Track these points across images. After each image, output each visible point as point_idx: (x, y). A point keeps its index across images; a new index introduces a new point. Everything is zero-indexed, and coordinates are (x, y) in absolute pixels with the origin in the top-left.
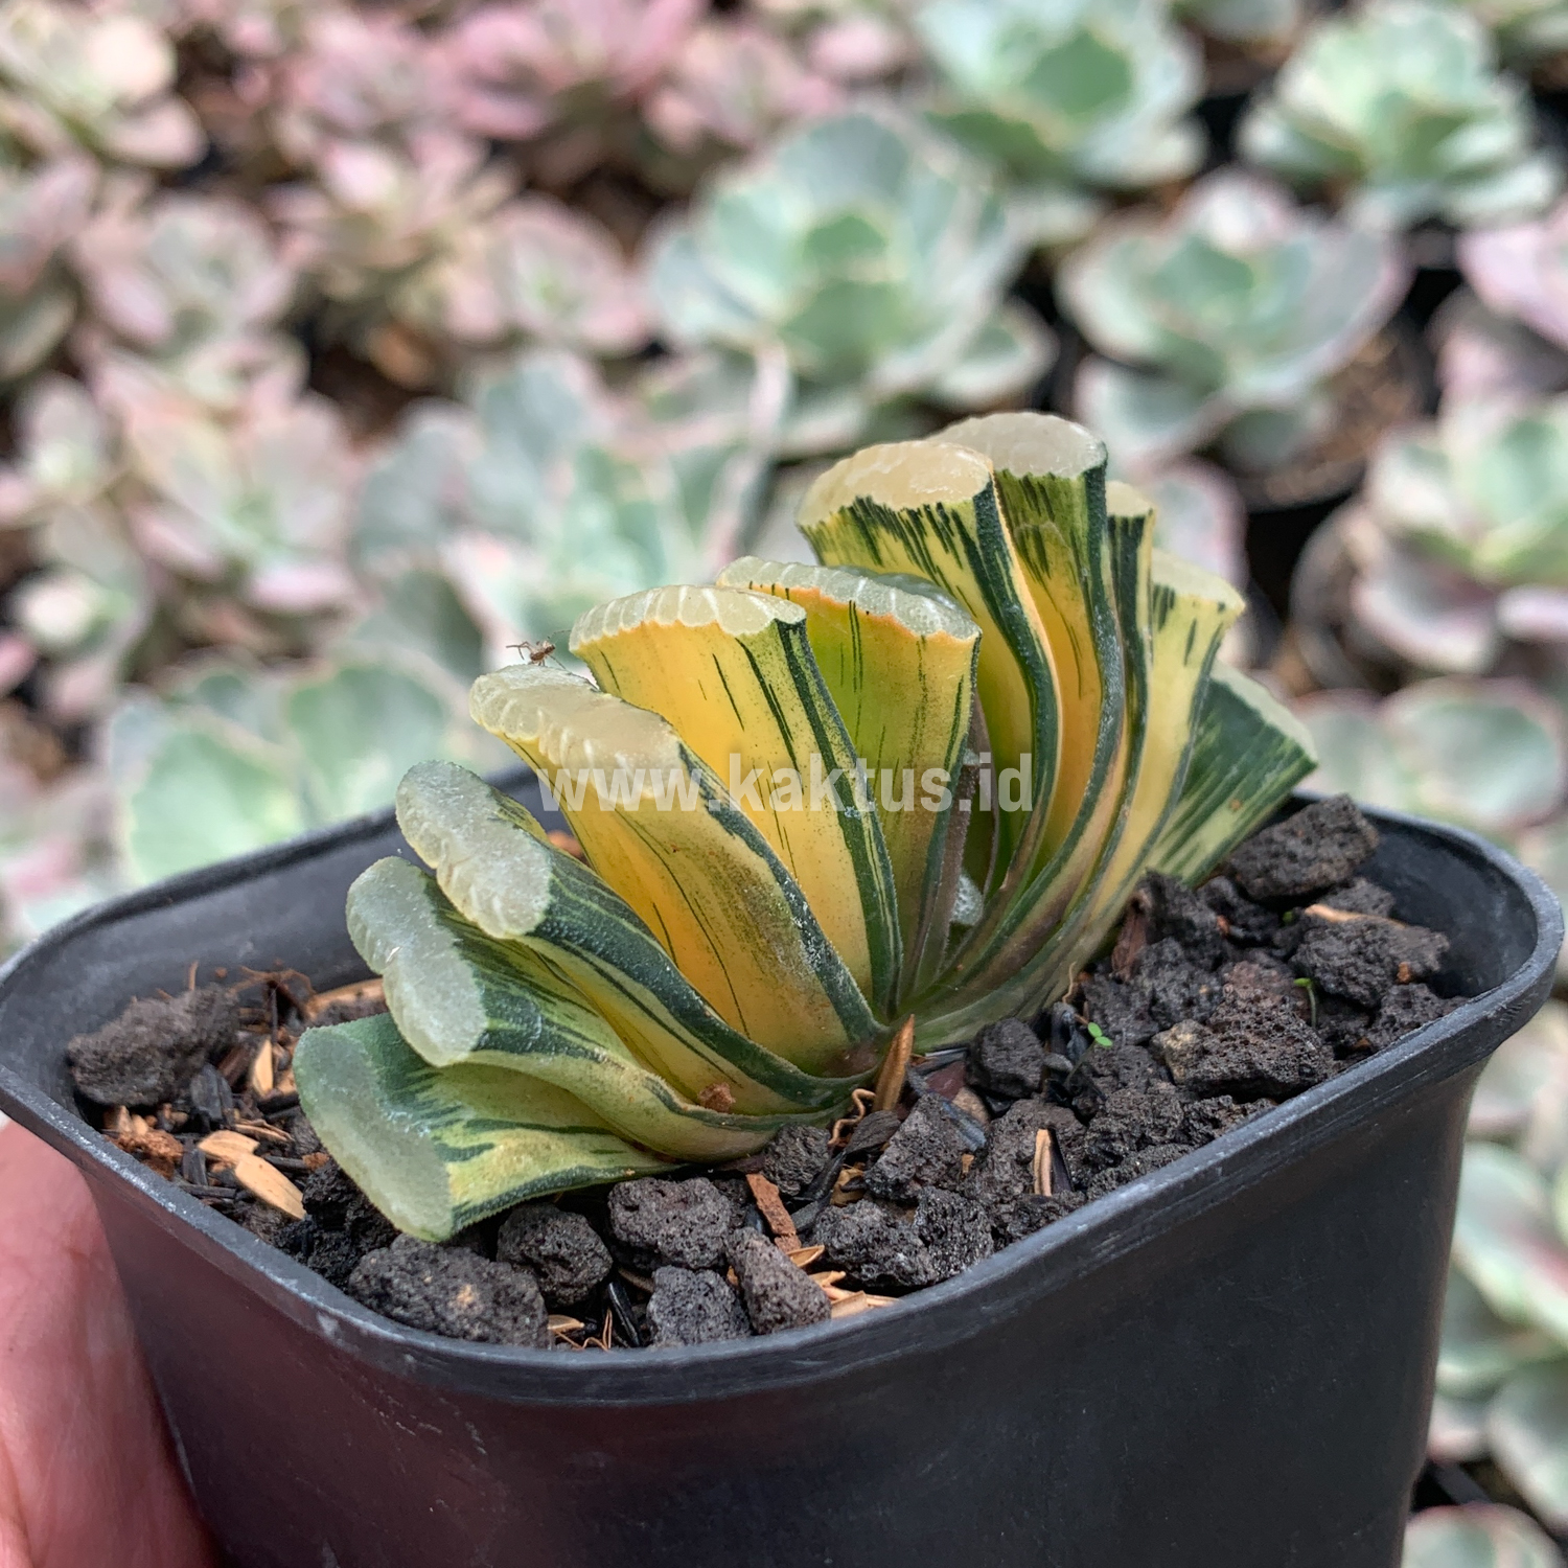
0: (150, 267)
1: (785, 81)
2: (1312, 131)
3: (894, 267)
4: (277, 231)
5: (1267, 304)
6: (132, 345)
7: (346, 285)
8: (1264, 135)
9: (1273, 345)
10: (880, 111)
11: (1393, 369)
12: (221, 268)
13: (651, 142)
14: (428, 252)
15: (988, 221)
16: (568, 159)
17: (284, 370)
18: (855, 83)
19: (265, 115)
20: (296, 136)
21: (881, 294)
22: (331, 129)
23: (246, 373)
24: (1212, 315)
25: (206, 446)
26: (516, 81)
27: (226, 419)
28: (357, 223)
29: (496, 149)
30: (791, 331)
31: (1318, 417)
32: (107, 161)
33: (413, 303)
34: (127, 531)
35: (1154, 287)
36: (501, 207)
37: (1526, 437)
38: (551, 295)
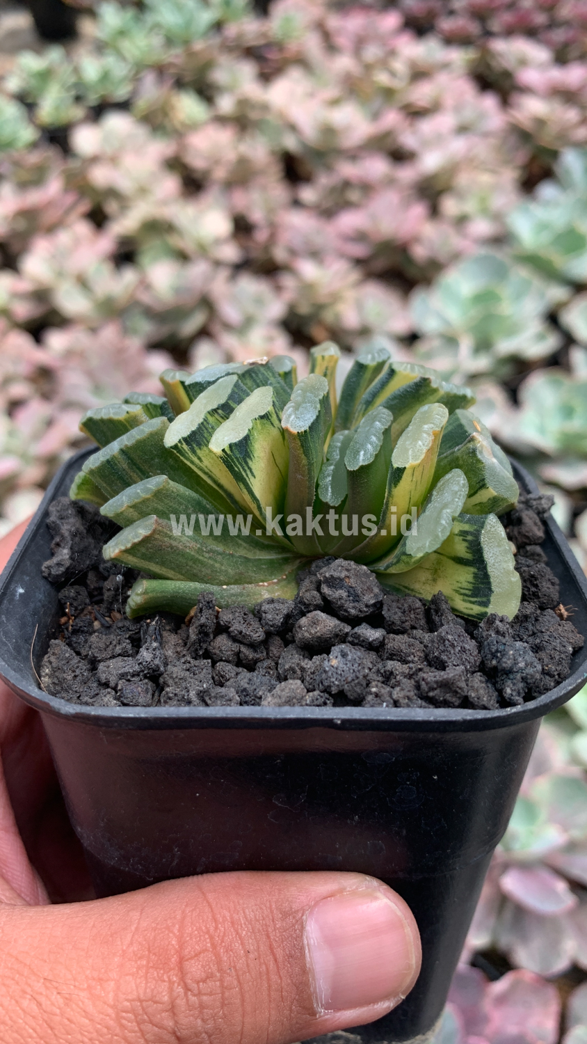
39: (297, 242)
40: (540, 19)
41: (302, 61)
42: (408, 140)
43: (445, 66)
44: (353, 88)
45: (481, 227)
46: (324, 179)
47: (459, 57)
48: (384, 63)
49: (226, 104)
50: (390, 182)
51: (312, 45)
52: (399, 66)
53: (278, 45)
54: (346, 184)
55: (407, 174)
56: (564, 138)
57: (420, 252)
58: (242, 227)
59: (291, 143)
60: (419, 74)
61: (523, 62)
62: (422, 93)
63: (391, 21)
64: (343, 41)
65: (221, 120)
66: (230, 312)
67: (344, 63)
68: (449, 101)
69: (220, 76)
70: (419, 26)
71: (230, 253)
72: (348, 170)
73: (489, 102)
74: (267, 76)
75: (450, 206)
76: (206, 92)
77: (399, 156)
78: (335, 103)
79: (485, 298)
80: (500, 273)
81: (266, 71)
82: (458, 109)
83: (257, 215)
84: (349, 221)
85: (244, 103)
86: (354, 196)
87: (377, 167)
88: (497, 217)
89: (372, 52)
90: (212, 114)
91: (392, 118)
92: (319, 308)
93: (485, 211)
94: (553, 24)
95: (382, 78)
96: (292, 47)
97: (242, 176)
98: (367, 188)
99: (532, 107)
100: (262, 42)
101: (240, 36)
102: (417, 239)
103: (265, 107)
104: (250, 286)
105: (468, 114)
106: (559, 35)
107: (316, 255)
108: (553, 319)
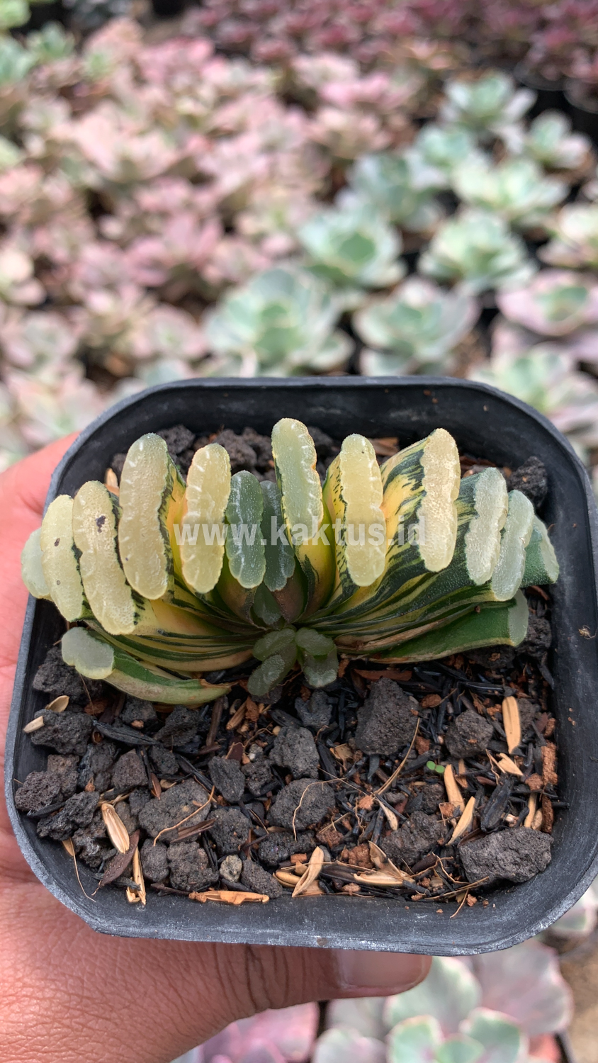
0: (25, 338)
1: (253, 258)
2: (445, 261)
3: (292, 320)
4: (71, 324)
5: (428, 324)
6: (20, 368)
7: (97, 342)
8: (428, 264)
9: (432, 338)
10: (287, 267)
11: (477, 344)
12: (51, 338)
13: (204, 284)
14: (124, 327)
15: (325, 302)
16: (176, 291)
17: (75, 373)
18: (279, 257)
19: (64, 285)
20: (76, 289)
21: (288, 332)
22: (89, 286)
23: (62, 375)
24: (408, 329)
25: (47, 402)
26: (155, 264)
27: (54, 391)
28: (98, 319)
29: (150, 290)
30: (258, 345)
31: (450, 363)
32: (8, 303)
33: (121, 345)
34: (20, 434)
35: (389, 322)
36: (152, 310)
37: (522, 364)
38: (171, 339)
39: (93, 276)
40: (353, 34)
41: (111, 96)
42: (208, 164)
43: (251, 88)
44: (158, 119)
45: (278, 242)
46: (126, 211)
47: (265, 79)
48: (190, 92)
49: (36, 146)
50: (188, 206)
51: (121, 80)
52: (206, 92)
53: (90, 83)
54: (146, 213)
55: (205, 199)
56: (362, 145)
57: (212, 274)
58: (43, 266)
59: (90, 179)
60: (225, 98)
61: (326, 77)
62: (227, 117)
63: (201, 49)
64: (152, 73)
65: (29, 163)
66: (20, 352)
67: (154, 94)
68: (254, 122)
69: (31, 118)
70: (228, 51)
71: (32, 293)
72: (149, 199)
73: (294, 120)
74: (76, 115)
75: (248, 224)
76: (17, 137)
77: (200, 180)
78: (142, 133)
79: (272, 312)
80: (289, 285)
81: (77, 109)
82: (263, 127)
83: (60, 254)
84: (148, 249)
85: (51, 143)
86: (154, 224)
87: (177, 193)
88: (291, 231)
89: (182, 80)
90: (24, 157)
91: (195, 143)
92: (111, 338)
93: (283, 226)
94: (367, 37)
95: (187, 106)
96: (103, 83)
97: (42, 215)
98: (164, 214)
99: (332, 119)
100: (75, 82)
101: (51, 78)
102: (208, 260)
103: (73, 146)
104: (43, 324)
105: (274, 132)
106: (370, 49)
107: (111, 286)
108: (345, 324)
